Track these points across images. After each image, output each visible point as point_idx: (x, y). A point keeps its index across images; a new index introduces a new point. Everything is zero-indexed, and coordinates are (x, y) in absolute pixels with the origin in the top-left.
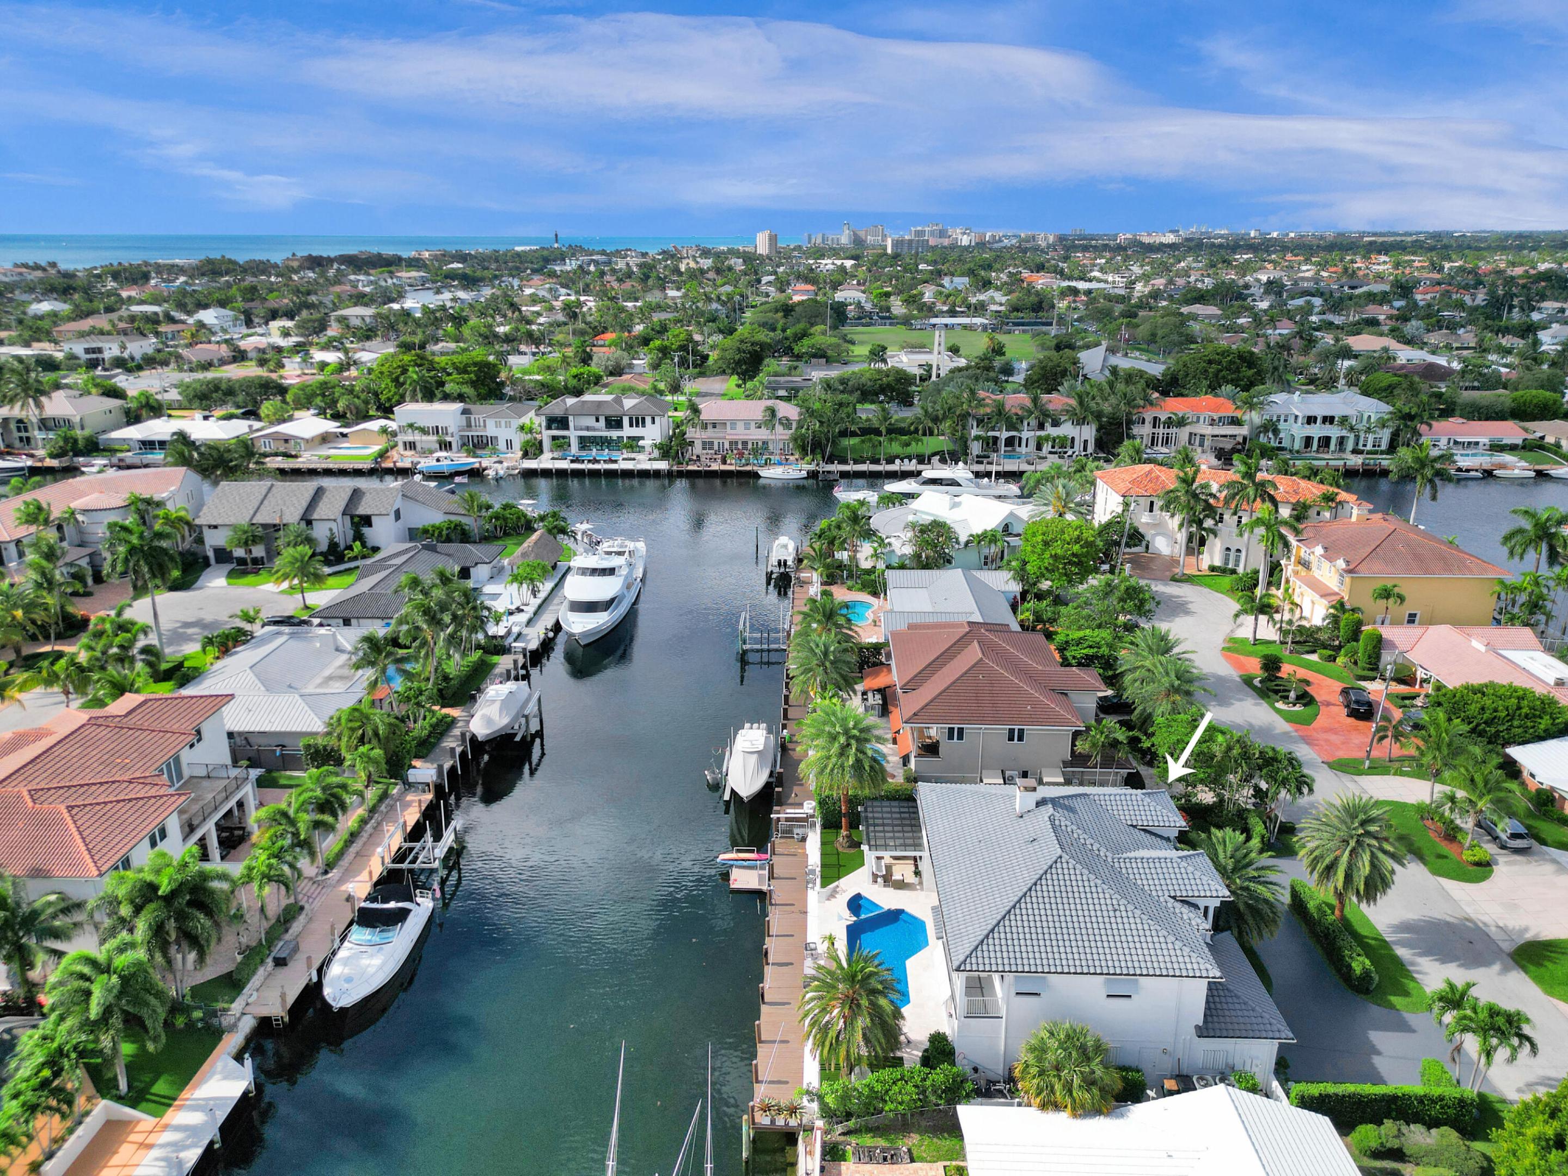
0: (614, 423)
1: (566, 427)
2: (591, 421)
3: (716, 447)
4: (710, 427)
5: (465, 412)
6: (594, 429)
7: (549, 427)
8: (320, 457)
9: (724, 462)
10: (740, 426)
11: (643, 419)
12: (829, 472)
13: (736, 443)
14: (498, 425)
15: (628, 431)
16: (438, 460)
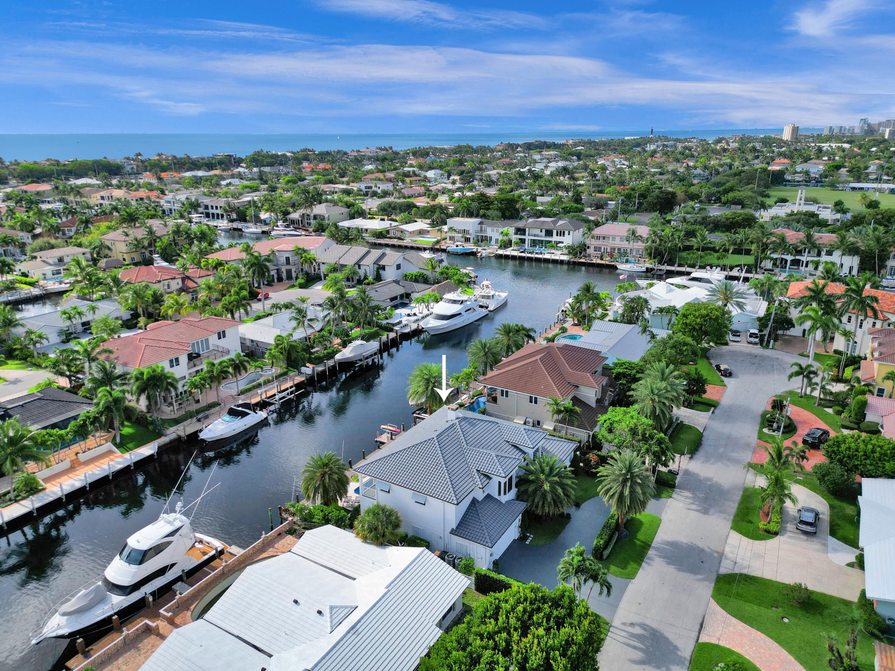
0: (549, 233)
1: (524, 234)
2: (537, 232)
3: (602, 251)
4: (601, 239)
5: (481, 223)
6: (538, 236)
7: (516, 234)
8: (412, 240)
9: (602, 259)
10: (618, 239)
11: (564, 233)
12: (660, 270)
13: (614, 249)
14: (493, 231)
15: (555, 238)
16: (457, 246)
